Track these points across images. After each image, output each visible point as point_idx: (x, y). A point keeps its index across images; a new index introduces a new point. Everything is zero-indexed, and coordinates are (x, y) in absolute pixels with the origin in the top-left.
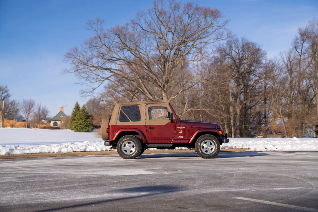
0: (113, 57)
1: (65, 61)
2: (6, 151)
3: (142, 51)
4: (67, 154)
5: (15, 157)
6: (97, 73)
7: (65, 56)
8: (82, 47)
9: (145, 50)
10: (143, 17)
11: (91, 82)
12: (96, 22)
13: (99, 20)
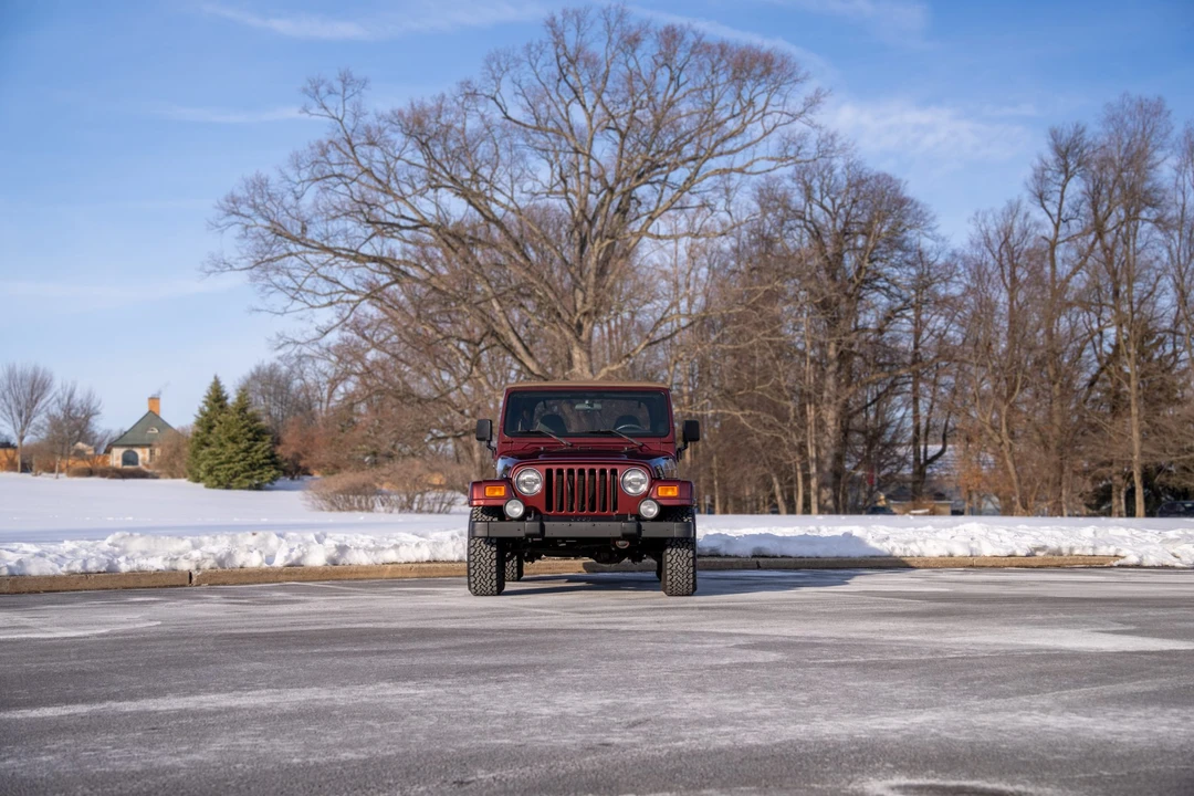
0: (403, 217)
1: (217, 226)
3: (498, 196)
6: (330, 276)
7: (216, 207)
8: (285, 178)
9: (509, 194)
10: (511, 72)
11: (312, 307)
12: (338, 86)
13: (348, 80)
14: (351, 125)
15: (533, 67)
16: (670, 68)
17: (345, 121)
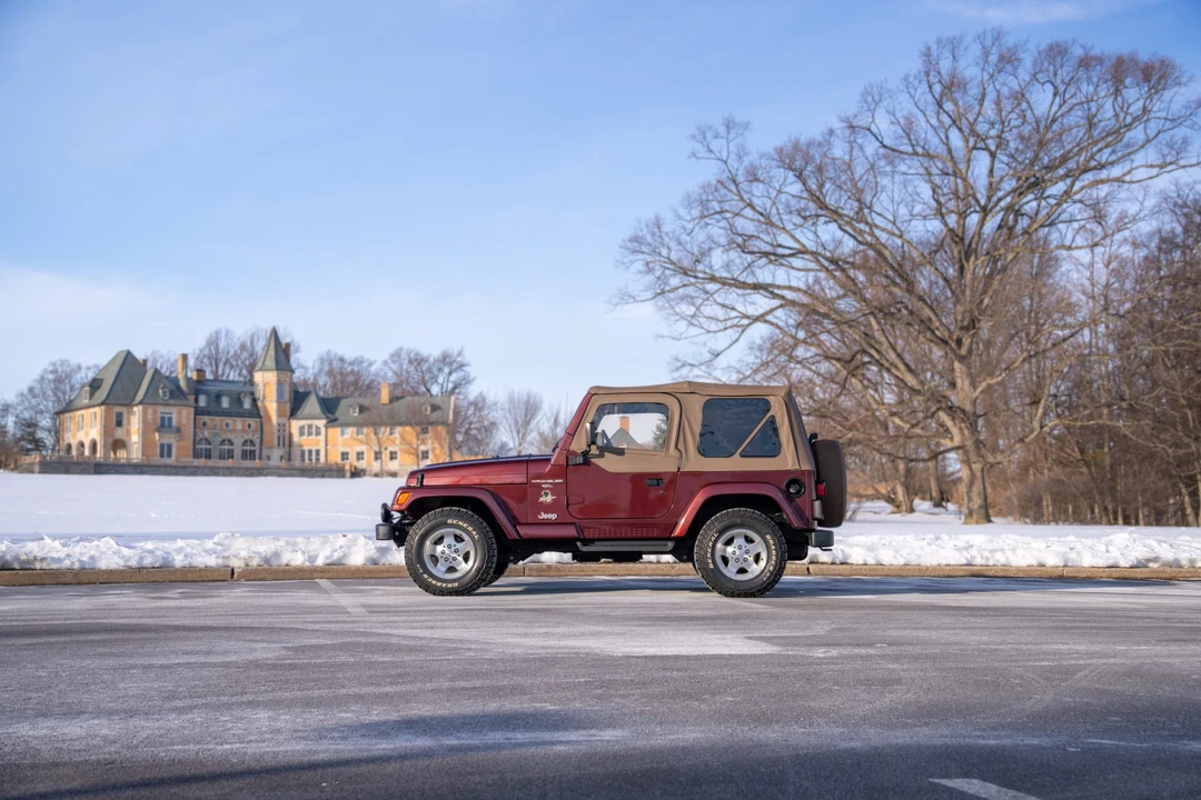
0: (780, 246)
1: (623, 264)
2: (367, 554)
3: (879, 221)
4: (558, 569)
5: (391, 574)
6: (727, 302)
7: (621, 247)
8: (679, 217)
9: (891, 218)
10: (885, 103)
11: (709, 332)
12: (722, 130)
13: (731, 125)
14: (736, 166)
15: (912, 97)
16: (1053, 84)
17: (730, 161)
